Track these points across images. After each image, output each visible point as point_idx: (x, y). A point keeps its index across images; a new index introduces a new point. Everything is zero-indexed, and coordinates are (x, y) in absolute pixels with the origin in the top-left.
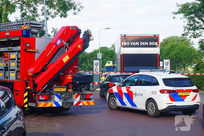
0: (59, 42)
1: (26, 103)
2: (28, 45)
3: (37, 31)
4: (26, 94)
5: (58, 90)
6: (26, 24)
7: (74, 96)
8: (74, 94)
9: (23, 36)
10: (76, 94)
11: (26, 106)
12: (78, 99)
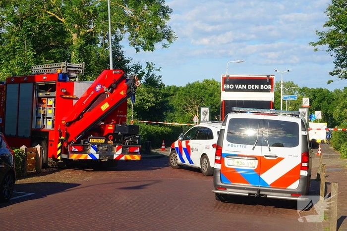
0: (98, 88)
1: (60, 154)
2: (64, 91)
3: (75, 75)
4: (59, 145)
5: (95, 141)
6: (63, 67)
7: (115, 148)
8: (115, 146)
9: (59, 80)
10: (117, 146)
11: (59, 158)
12: (120, 151)
